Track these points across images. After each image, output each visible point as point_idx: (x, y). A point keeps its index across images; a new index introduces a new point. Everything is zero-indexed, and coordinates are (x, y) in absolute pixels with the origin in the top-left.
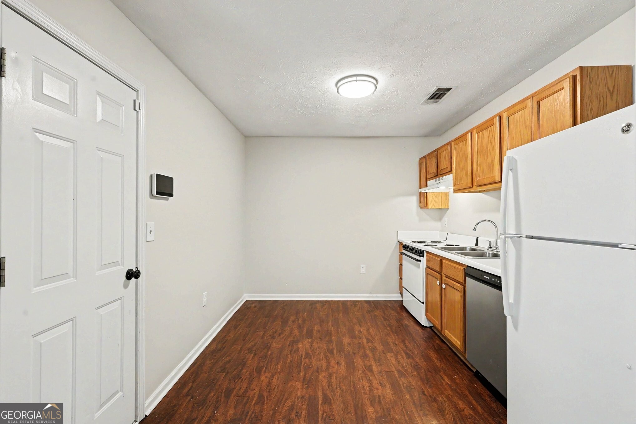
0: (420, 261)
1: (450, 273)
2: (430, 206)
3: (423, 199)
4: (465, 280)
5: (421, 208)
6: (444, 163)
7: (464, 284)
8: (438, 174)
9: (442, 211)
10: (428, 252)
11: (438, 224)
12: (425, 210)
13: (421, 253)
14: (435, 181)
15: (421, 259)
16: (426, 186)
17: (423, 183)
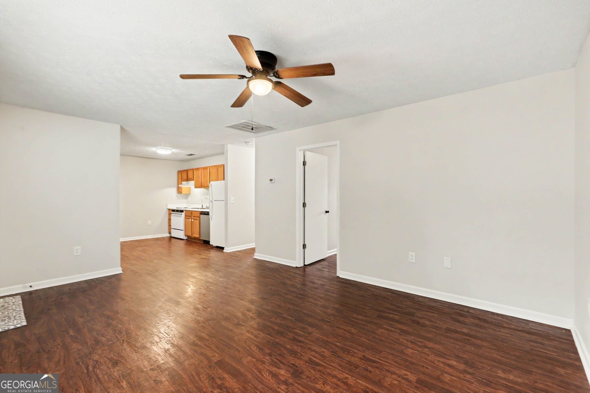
0: (182, 214)
1: (195, 215)
2: (183, 193)
3: (179, 191)
4: (200, 216)
5: (178, 193)
6: (190, 176)
7: (199, 217)
8: (188, 180)
9: (187, 195)
10: (185, 210)
11: (185, 201)
12: (180, 194)
13: (182, 211)
14: (186, 182)
15: (182, 213)
16: (181, 184)
17: (179, 182)
